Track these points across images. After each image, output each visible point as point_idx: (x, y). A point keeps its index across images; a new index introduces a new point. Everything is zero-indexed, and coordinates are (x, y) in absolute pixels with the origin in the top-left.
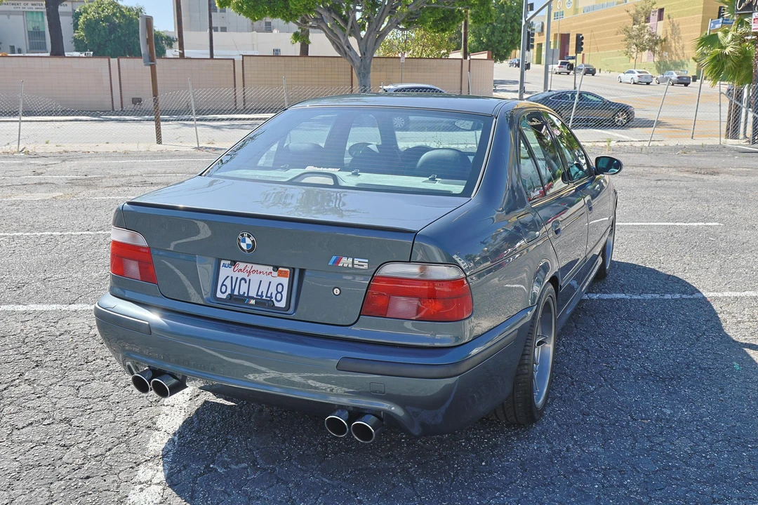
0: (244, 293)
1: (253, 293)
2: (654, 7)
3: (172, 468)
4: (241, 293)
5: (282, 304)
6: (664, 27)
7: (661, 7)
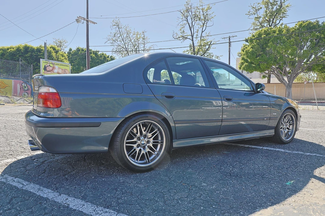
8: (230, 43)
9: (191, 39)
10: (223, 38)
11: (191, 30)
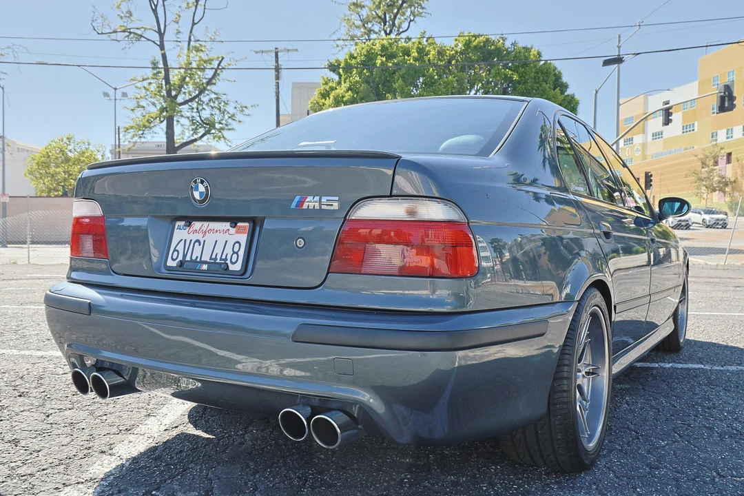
0: (197, 257)
1: (206, 258)
2: (723, 151)
3: (103, 491)
4: (194, 258)
5: (237, 267)
6: (733, 170)
7: (729, 152)
8: (277, 69)
9: (158, 43)
10: (256, 52)
11: (155, 11)
